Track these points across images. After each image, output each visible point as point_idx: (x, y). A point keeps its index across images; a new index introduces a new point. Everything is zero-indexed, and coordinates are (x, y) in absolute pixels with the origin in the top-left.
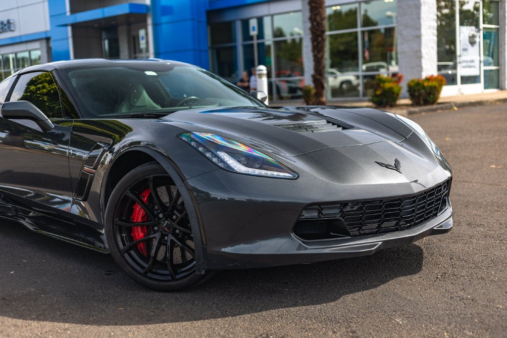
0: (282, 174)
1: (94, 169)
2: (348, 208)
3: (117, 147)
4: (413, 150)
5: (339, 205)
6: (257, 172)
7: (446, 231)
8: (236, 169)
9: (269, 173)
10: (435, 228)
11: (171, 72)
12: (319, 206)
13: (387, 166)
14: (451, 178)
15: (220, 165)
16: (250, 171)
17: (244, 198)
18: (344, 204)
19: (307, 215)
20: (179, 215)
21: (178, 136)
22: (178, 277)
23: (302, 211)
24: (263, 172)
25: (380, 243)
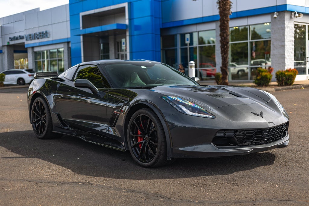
0: (208, 116)
1: (119, 112)
2: (238, 133)
3: (130, 103)
4: (270, 108)
5: (233, 131)
6: (197, 114)
7: (285, 146)
8: (187, 113)
9: (202, 115)
10: (279, 145)
11: (153, 67)
12: (224, 131)
13: (257, 115)
14: (289, 122)
15: (180, 111)
16: (193, 114)
17: (190, 126)
18: (236, 130)
19: (219, 135)
21: (161, 97)
23: (216, 133)
24: (199, 115)
25: (252, 149)
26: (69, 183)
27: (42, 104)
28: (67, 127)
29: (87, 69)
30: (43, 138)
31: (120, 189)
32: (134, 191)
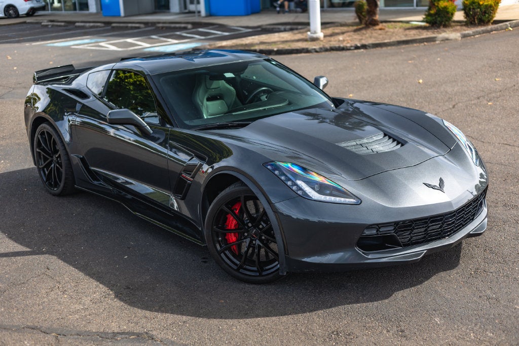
0: (348, 200)
1: (192, 178)
5: (393, 224)
7: (479, 235)
8: (313, 198)
9: (338, 199)
10: (471, 233)
12: (377, 226)
13: (433, 187)
15: (299, 192)
17: (316, 219)
18: (397, 223)
19: (367, 232)
20: (265, 225)
21: (265, 165)
22: (264, 273)
23: (364, 230)
25: (425, 251)
27: (50, 136)
28: (99, 182)
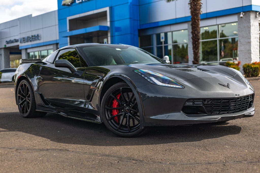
0: (177, 86)
1: (95, 87)
2: (206, 103)
3: (105, 78)
4: (237, 81)
5: (202, 100)
6: (167, 85)
7: (251, 116)
8: (158, 84)
9: (172, 86)
10: (245, 114)
12: (193, 100)
13: (223, 85)
14: (254, 94)
15: (151, 82)
16: (164, 85)
17: (161, 96)
18: (204, 100)
19: (188, 104)
20: (133, 105)
21: (133, 71)
22: (132, 131)
23: (186, 102)
24: (169, 85)
25: (220, 118)
26: (47, 150)
27: (25, 85)
28: (48, 106)
29: (67, 53)
30: (27, 117)
31: (95, 154)
32: (108, 156)
